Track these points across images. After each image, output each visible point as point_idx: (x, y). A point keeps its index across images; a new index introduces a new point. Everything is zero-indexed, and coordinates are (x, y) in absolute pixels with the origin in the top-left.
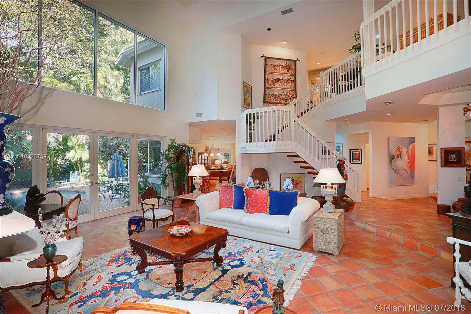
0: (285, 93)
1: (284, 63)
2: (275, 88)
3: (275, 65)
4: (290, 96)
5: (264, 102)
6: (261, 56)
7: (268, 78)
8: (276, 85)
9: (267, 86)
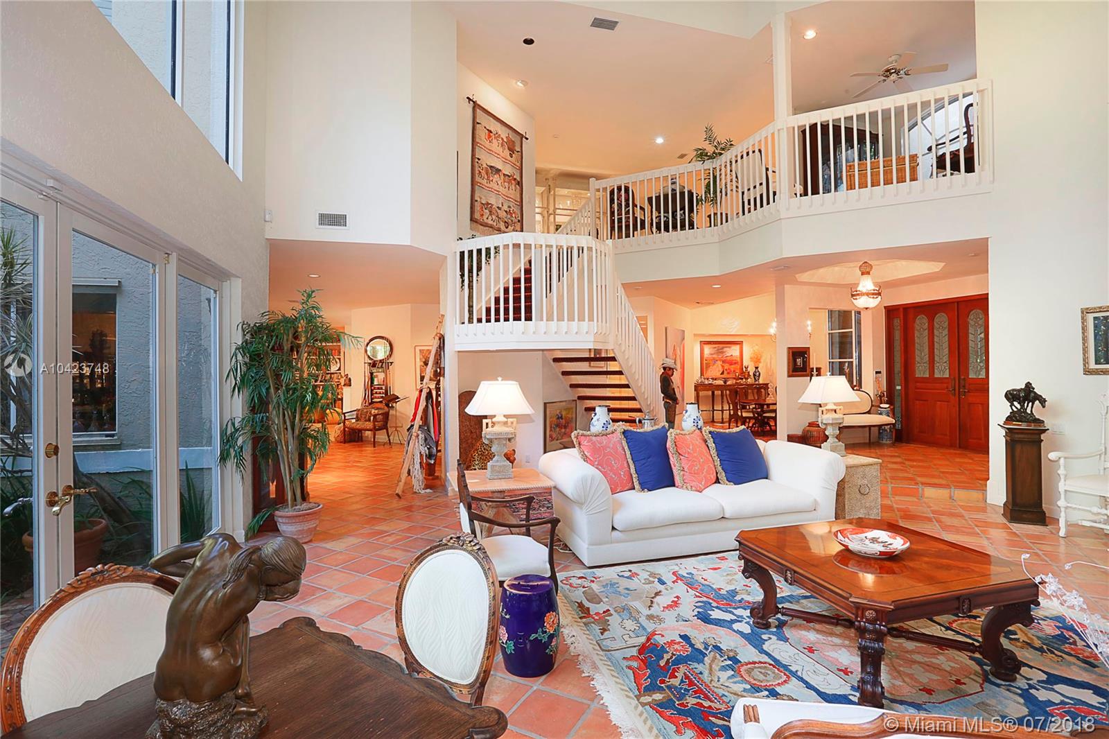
0: (505, 208)
1: (504, 133)
2: (491, 190)
3: (491, 132)
4: (514, 216)
5: (471, 220)
6: (468, 98)
7: (479, 159)
8: (492, 181)
9: (477, 179)
